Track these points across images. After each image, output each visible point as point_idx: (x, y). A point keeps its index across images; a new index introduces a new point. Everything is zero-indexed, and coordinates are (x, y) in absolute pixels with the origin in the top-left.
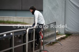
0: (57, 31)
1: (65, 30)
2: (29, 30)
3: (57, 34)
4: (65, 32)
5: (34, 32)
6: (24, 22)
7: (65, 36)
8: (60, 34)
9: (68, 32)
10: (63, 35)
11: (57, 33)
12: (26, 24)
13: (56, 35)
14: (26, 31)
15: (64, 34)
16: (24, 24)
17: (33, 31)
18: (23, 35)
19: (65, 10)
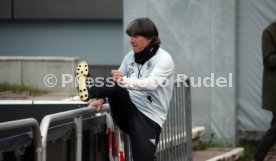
0: (195, 130)
1: (238, 123)
2: (52, 124)
3: (197, 143)
4: (239, 132)
5: (79, 136)
6: (27, 85)
7: (238, 151)
8: (214, 146)
9: (255, 133)
10: (231, 147)
11: (197, 138)
12: (36, 93)
13: (195, 149)
14: (35, 129)
15: (233, 142)
16: (25, 94)
17: (74, 130)
18: (19, 153)
19: (238, 18)
